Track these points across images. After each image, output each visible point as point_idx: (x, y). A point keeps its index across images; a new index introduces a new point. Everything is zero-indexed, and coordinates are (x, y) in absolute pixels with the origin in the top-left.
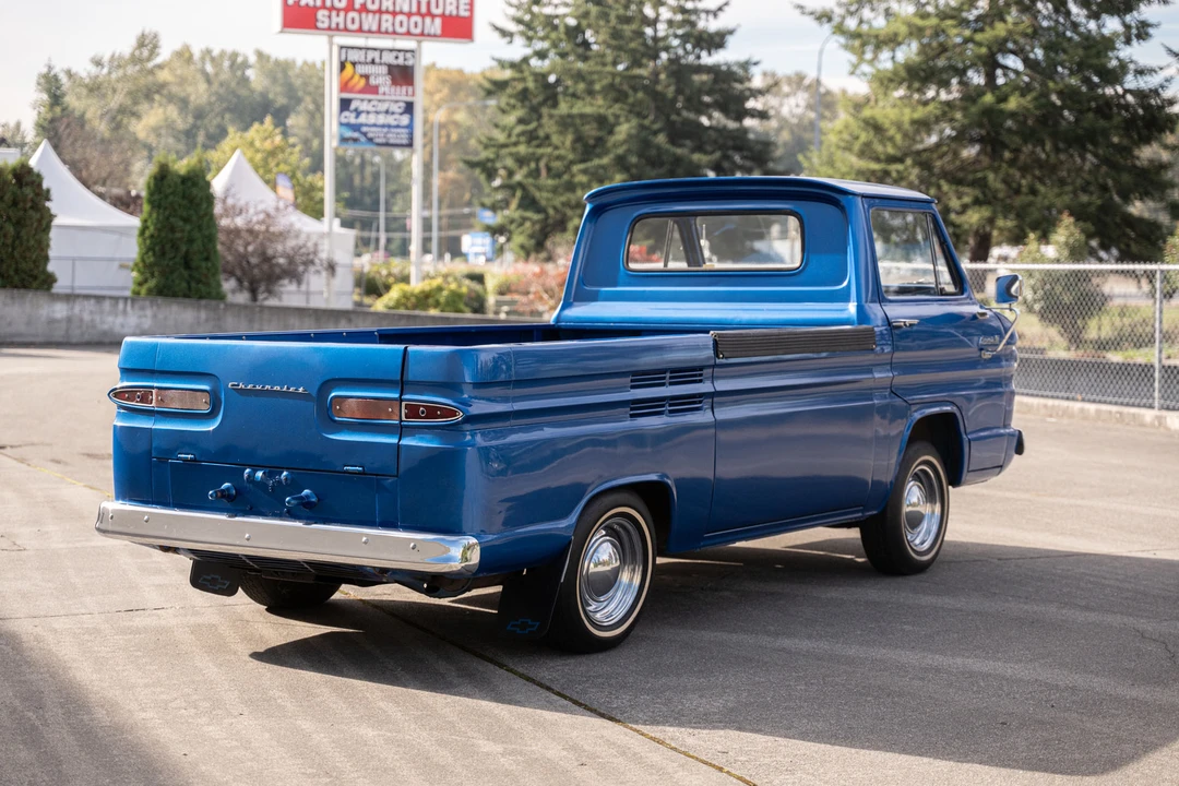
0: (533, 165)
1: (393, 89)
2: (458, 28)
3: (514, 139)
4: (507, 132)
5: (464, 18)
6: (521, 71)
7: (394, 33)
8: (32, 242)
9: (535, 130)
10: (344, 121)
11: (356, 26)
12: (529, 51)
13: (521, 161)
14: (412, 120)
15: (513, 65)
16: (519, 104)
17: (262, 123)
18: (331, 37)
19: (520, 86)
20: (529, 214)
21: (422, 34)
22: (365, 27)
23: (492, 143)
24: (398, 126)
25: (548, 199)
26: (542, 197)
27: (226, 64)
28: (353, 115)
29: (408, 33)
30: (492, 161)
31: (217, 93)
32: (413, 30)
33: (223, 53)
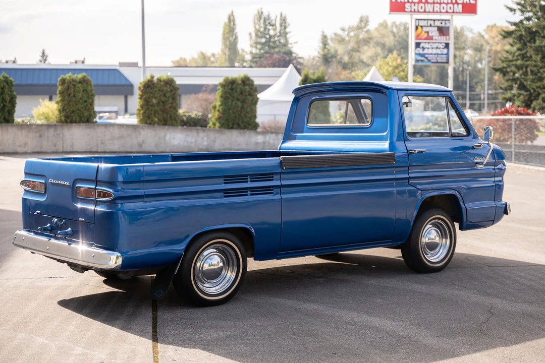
0: (524, 69)
1: (440, 37)
2: (470, 9)
3: (515, 58)
4: (512, 54)
5: (473, 4)
6: (519, 27)
7: (441, 12)
8: (249, 109)
9: (526, 53)
10: (417, 52)
11: (423, 10)
12: (522, 18)
13: (519, 68)
14: (448, 51)
15: (515, 24)
16: (518, 42)
17: (392, 54)
18: (412, 15)
19: (518, 34)
20: (522, 92)
21: (453, 12)
22: (427, 10)
23: (507, 59)
24: (442, 54)
25: (530, 85)
26: (528, 83)
27: (402, 28)
28: (422, 49)
29: (447, 12)
30: (506, 68)
31: (398, 41)
32: (449, 11)
33: (401, 24)
